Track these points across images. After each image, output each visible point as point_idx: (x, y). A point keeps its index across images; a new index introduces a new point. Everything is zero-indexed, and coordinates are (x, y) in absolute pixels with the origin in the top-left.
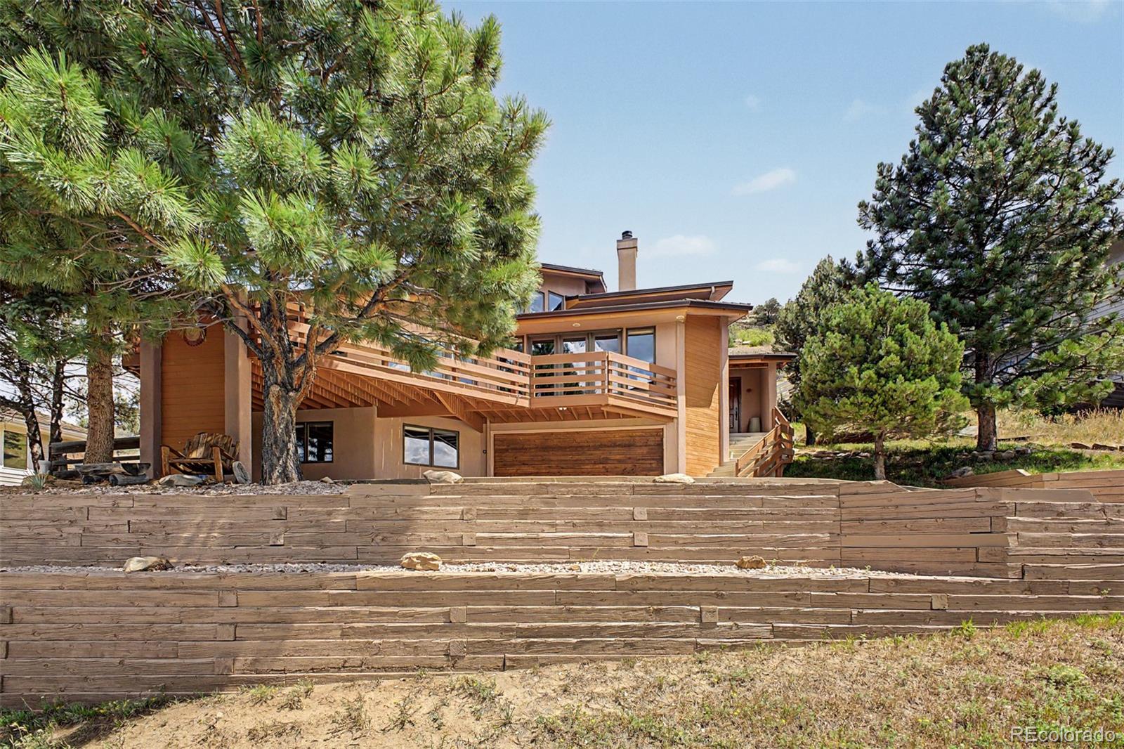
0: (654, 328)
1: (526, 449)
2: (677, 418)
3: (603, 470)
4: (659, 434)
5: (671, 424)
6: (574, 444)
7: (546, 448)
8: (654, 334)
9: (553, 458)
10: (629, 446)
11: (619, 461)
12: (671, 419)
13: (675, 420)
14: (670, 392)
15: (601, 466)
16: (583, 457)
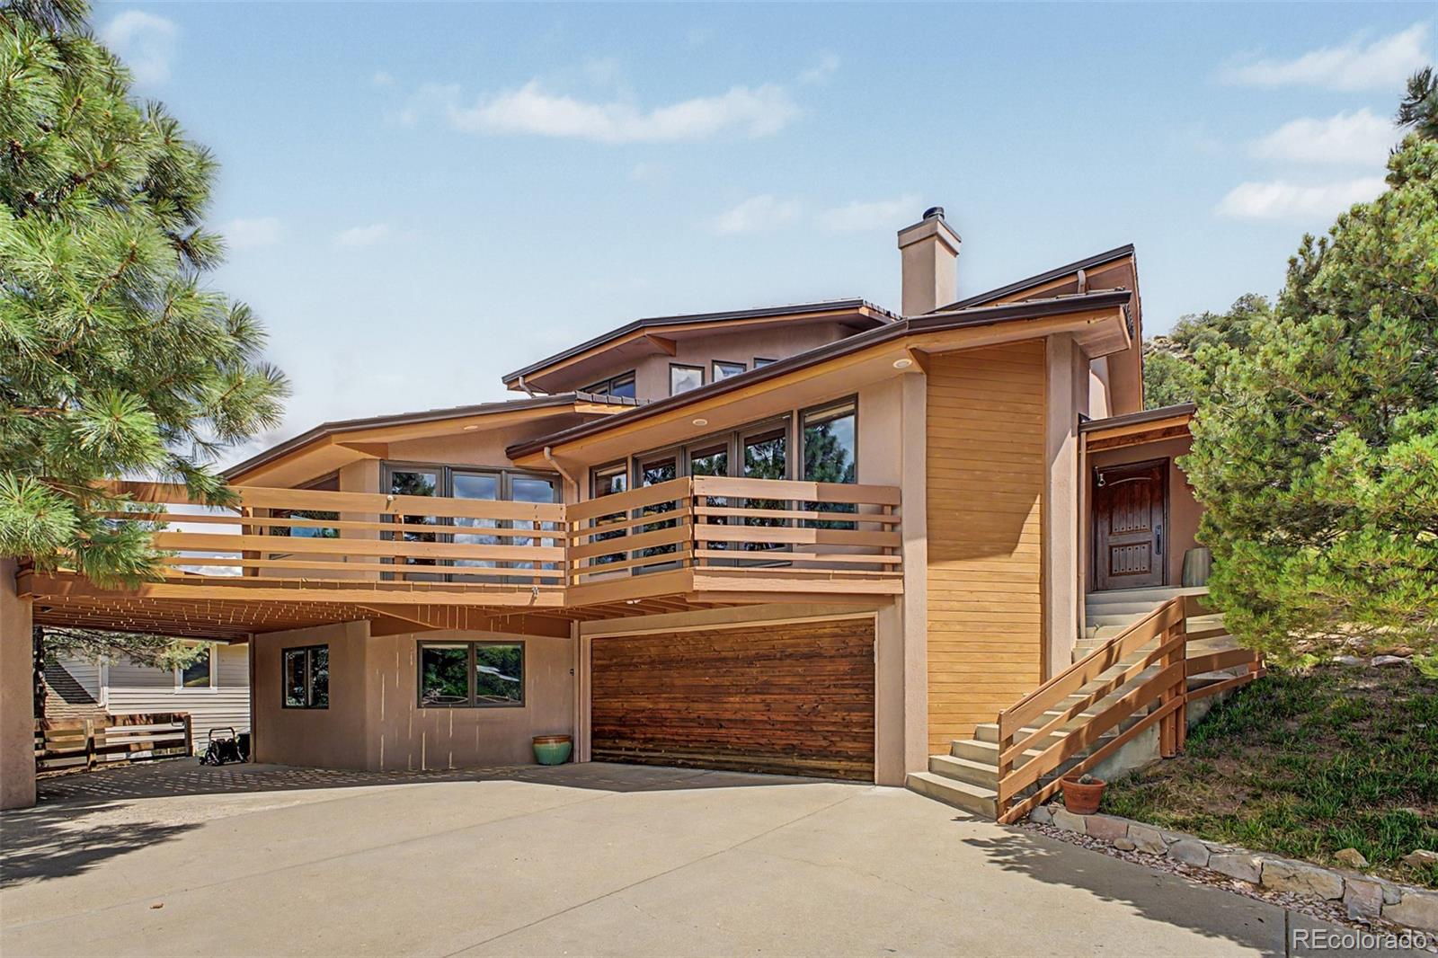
0: (854, 398)
1: (635, 665)
2: (902, 595)
3: (761, 707)
4: (866, 630)
5: (889, 609)
6: (711, 655)
7: (668, 663)
8: (854, 413)
9: (678, 682)
10: (808, 657)
11: (791, 689)
12: (891, 598)
13: (899, 601)
14: (886, 538)
15: (758, 698)
16: (726, 681)
